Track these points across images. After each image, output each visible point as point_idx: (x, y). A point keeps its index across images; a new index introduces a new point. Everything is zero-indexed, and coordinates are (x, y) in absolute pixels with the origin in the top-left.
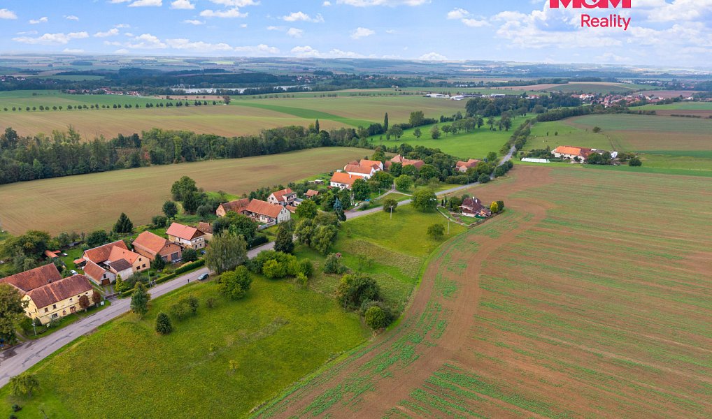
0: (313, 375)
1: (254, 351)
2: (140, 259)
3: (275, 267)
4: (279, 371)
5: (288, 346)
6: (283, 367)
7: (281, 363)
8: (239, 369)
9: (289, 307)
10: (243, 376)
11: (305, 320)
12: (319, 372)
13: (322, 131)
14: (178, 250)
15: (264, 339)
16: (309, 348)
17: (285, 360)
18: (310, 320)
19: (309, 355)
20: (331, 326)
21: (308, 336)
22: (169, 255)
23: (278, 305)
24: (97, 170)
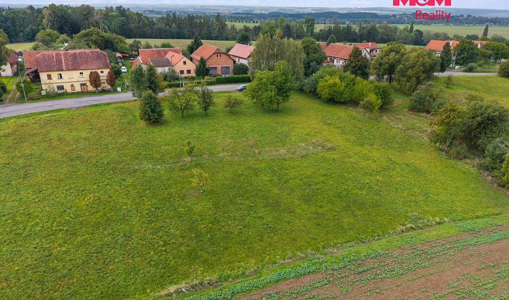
0: (363, 249)
1: (256, 172)
2: (185, 63)
3: (335, 85)
4: (286, 216)
5: (322, 179)
6: (297, 211)
7: (297, 202)
8: (212, 192)
9: (343, 132)
10: (210, 205)
11: (365, 151)
12: (379, 246)
13: (417, 31)
14: (230, 64)
15: (285, 160)
16: (364, 192)
17: (307, 199)
18: (375, 154)
19: (362, 206)
20: (416, 170)
21: (366, 174)
22: (219, 67)
23: (325, 127)
24: (216, 38)
